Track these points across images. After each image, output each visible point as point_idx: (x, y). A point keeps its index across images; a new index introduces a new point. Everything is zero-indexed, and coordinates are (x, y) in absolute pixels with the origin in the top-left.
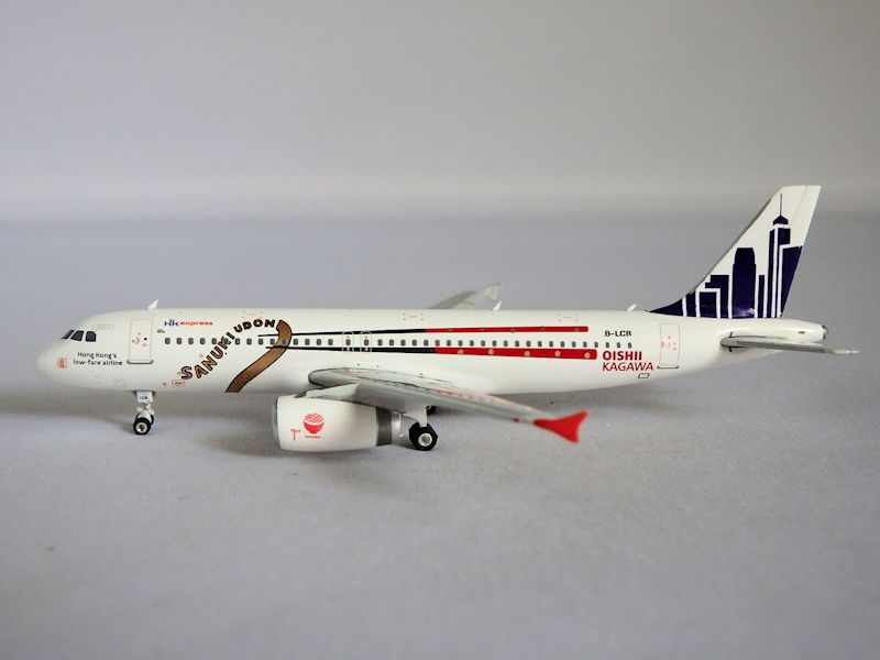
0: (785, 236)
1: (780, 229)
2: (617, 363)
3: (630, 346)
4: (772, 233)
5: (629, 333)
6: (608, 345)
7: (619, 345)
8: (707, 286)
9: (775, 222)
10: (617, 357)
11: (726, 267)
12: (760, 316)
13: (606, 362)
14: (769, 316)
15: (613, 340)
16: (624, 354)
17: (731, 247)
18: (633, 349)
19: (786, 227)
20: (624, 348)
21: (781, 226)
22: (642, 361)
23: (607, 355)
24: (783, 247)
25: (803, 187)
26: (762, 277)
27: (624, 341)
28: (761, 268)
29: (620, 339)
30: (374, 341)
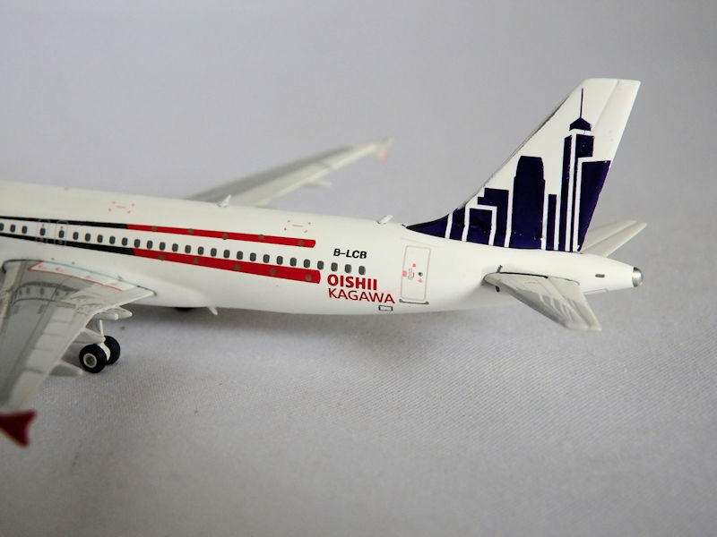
0: (586, 145)
1: (579, 136)
2: (347, 290)
3: (362, 270)
4: (568, 140)
5: (363, 255)
6: (334, 267)
7: (348, 269)
8: (480, 201)
9: (573, 126)
10: (345, 283)
11: (505, 180)
12: (550, 247)
13: (332, 288)
14: (562, 248)
15: (342, 261)
16: (354, 281)
17: (513, 155)
18: (367, 276)
19: (587, 133)
20: (355, 273)
21: (581, 132)
22: (379, 291)
23: (333, 280)
24: (582, 160)
25: (615, 81)
26: (552, 198)
27: (356, 264)
28: (553, 186)
29: (350, 261)
30: (69, 232)
